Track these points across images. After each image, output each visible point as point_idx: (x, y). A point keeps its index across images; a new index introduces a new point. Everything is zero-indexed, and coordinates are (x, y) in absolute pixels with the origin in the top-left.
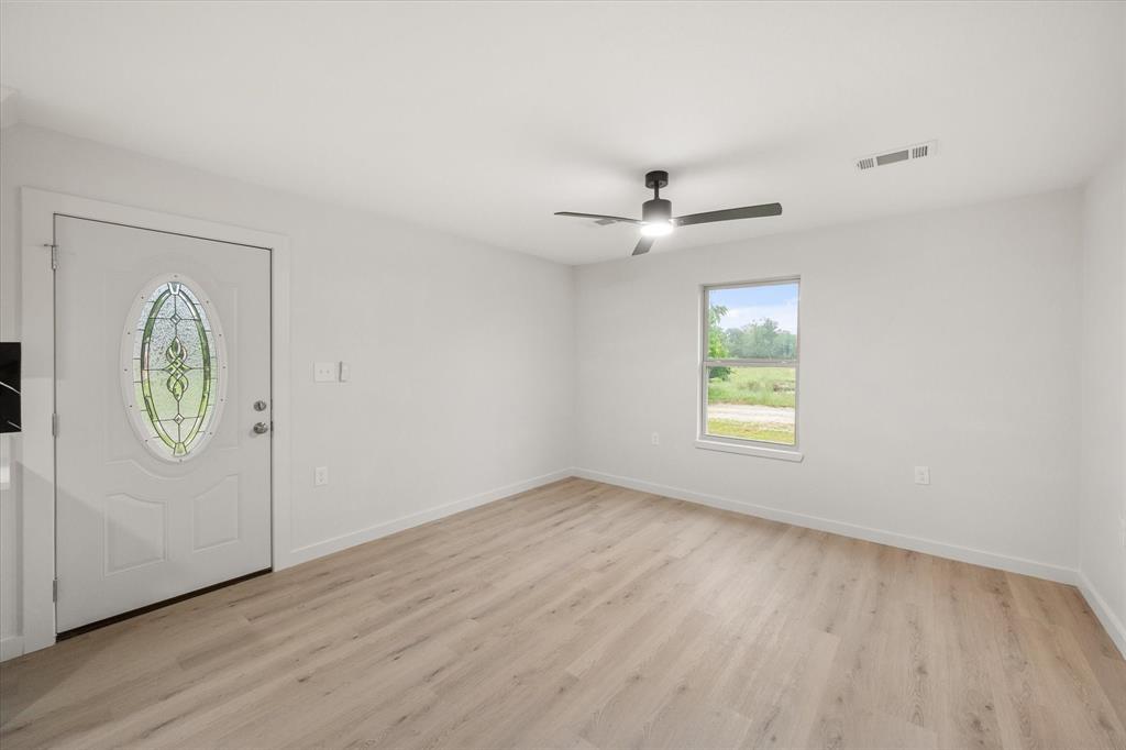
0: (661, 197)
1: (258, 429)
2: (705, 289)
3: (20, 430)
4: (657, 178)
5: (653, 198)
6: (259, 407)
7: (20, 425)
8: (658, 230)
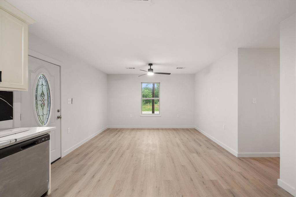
0: (151, 68)
1: (58, 118)
2: (142, 83)
3: (13, 119)
4: (151, 65)
5: (150, 68)
6: (58, 111)
7: (13, 117)
8: (150, 74)
